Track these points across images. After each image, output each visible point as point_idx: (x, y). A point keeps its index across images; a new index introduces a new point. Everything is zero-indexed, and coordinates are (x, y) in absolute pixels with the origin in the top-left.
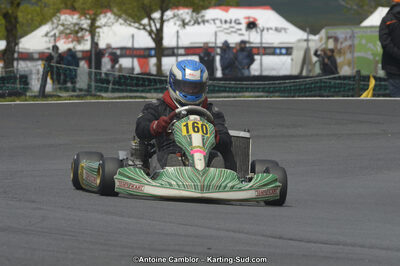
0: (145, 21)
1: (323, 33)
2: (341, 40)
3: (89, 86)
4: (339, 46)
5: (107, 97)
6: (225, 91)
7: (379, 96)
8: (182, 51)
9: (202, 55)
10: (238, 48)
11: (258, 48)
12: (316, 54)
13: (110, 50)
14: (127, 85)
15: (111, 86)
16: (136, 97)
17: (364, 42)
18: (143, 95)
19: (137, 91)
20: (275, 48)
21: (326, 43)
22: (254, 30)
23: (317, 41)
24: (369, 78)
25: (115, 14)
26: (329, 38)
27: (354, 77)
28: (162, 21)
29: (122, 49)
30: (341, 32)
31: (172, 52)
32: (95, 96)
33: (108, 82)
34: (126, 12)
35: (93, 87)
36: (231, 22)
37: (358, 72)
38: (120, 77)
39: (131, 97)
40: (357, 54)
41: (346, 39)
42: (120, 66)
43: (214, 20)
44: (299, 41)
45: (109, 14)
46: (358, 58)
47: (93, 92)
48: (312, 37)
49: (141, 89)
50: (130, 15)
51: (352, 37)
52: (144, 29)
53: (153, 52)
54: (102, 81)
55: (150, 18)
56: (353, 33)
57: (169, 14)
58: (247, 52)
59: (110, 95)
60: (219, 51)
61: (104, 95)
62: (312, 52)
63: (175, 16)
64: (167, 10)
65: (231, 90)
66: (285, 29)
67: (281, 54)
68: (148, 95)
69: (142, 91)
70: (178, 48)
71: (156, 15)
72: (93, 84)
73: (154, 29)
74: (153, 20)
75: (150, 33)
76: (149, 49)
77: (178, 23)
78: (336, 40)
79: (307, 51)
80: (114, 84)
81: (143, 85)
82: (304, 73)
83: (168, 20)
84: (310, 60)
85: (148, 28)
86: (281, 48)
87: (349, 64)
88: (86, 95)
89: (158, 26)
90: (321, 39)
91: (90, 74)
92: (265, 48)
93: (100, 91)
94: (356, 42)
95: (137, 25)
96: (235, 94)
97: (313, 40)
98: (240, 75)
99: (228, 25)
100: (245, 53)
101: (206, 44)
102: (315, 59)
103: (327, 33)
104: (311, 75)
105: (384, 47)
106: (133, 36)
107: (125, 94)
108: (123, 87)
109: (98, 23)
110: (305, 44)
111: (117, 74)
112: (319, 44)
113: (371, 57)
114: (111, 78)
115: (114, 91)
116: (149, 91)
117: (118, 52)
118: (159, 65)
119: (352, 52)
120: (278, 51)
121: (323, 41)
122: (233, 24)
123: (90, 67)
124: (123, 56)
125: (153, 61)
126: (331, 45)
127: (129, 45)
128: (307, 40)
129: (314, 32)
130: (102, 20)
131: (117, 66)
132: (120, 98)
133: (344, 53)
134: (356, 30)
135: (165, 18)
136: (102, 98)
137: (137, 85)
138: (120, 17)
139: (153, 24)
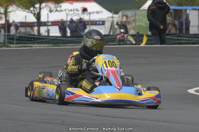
0: (32, 9)
1: (120, 13)
2: (129, 17)
3: (4, 41)
4: (128, 20)
5: (13, 47)
6: (71, 43)
7: (148, 44)
8: (50, 24)
9: (60, 25)
10: (78, 21)
11: (88, 21)
12: (117, 24)
13: (14, 24)
14: (23, 41)
15: (15, 41)
16: (27, 47)
17: (141, 17)
18: (31, 45)
19: (28, 43)
20: (96, 21)
21: (122, 18)
22: (86, 12)
23: (117, 18)
24: (143, 35)
25: (17, 6)
26: (123, 16)
27: (136, 35)
28: (40, 9)
29: (21, 23)
30: (130, 13)
31: (45, 24)
32: (7, 46)
33: (13, 39)
34: (22, 4)
35: (6, 42)
36: (74, 10)
37: (138, 33)
38: (20, 37)
39: (25, 47)
40: (137, 24)
41: (132, 16)
42: (20, 31)
43: (65, 10)
44: (109, 17)
45: (14, 6)
46: (138, 25)
47: (6, 45)
48: (115, 15)
49: (30, 42)
50: (24, 6)
51: (135, 15)
52: (31, 12)
53: (36, 24)
54: (10, 39)
55: (34, 7)
56: (135, 13)
57: (43, 5)
58: (83, 24)
59: (15, 45)
60: (68, 23)
61: (12, 45)
62: (115, 23)
63: (46, 6)
64: (42, 3)
65: (74, 42)
66: (101, 12)
67: (99, 24)
68: (33, 45)
69: (31, 44)
70: (48, 22)
71: (37, 6)
72: (6, 40)
73: (36, 12)
74: (36, 8)
75: (34, 14)
76: (34, 23)
77: (48, 9)
78: (127, 17)
79: (112, 23)
80: (17, 40)
81: (31, 41)
82: (111, 34)
83: (43, 8)
84: (114, 27)
85: (33, 12)
86: (99, 21)
87: (134, 29)
88: (2, 46)
89: (38, 11)
90: (119, 17)
91: (5, 35)
92: (92, 21)
93: (10, 44)
94: (137, 18)
95: (28, 11)
96: (77, 45)
97: (116, 17)
98: (79, 35)
99: (72, 12)
100: (82, 24)
101: (62, 20)
102: (116, 26)
103: (122, 13)
104: (115, 34)
105: (149, 20)
106: (26, 16)
107: (22, 45)
108: (21, 42)
109: (8, 10)
110: (111, 19)
111: (18, 35)
112: (118, 19)
113: (144, 25)
114: (15, 37)
115: (17, 43)
116: (34, 43)
117: (19, 25)
118: (39, 31)
119: (135, 23)
120: (98, 23)
121: (121, 17)
122: (75, 11)
123: (5, 32)
124: (21, 26)
125: (36, 28)
126: (124, 19)
127: (24, 21)
128: (113, 17)
129: (116, 13)
130: (10, 9)
131: (18, 31)
132: (19, 47)
133: (131, 23)
134: (137, 12)
135: (42, 7)
136: (11, 47)
137: (28, 41)
138: (19, 7)
139: (35, 10)
